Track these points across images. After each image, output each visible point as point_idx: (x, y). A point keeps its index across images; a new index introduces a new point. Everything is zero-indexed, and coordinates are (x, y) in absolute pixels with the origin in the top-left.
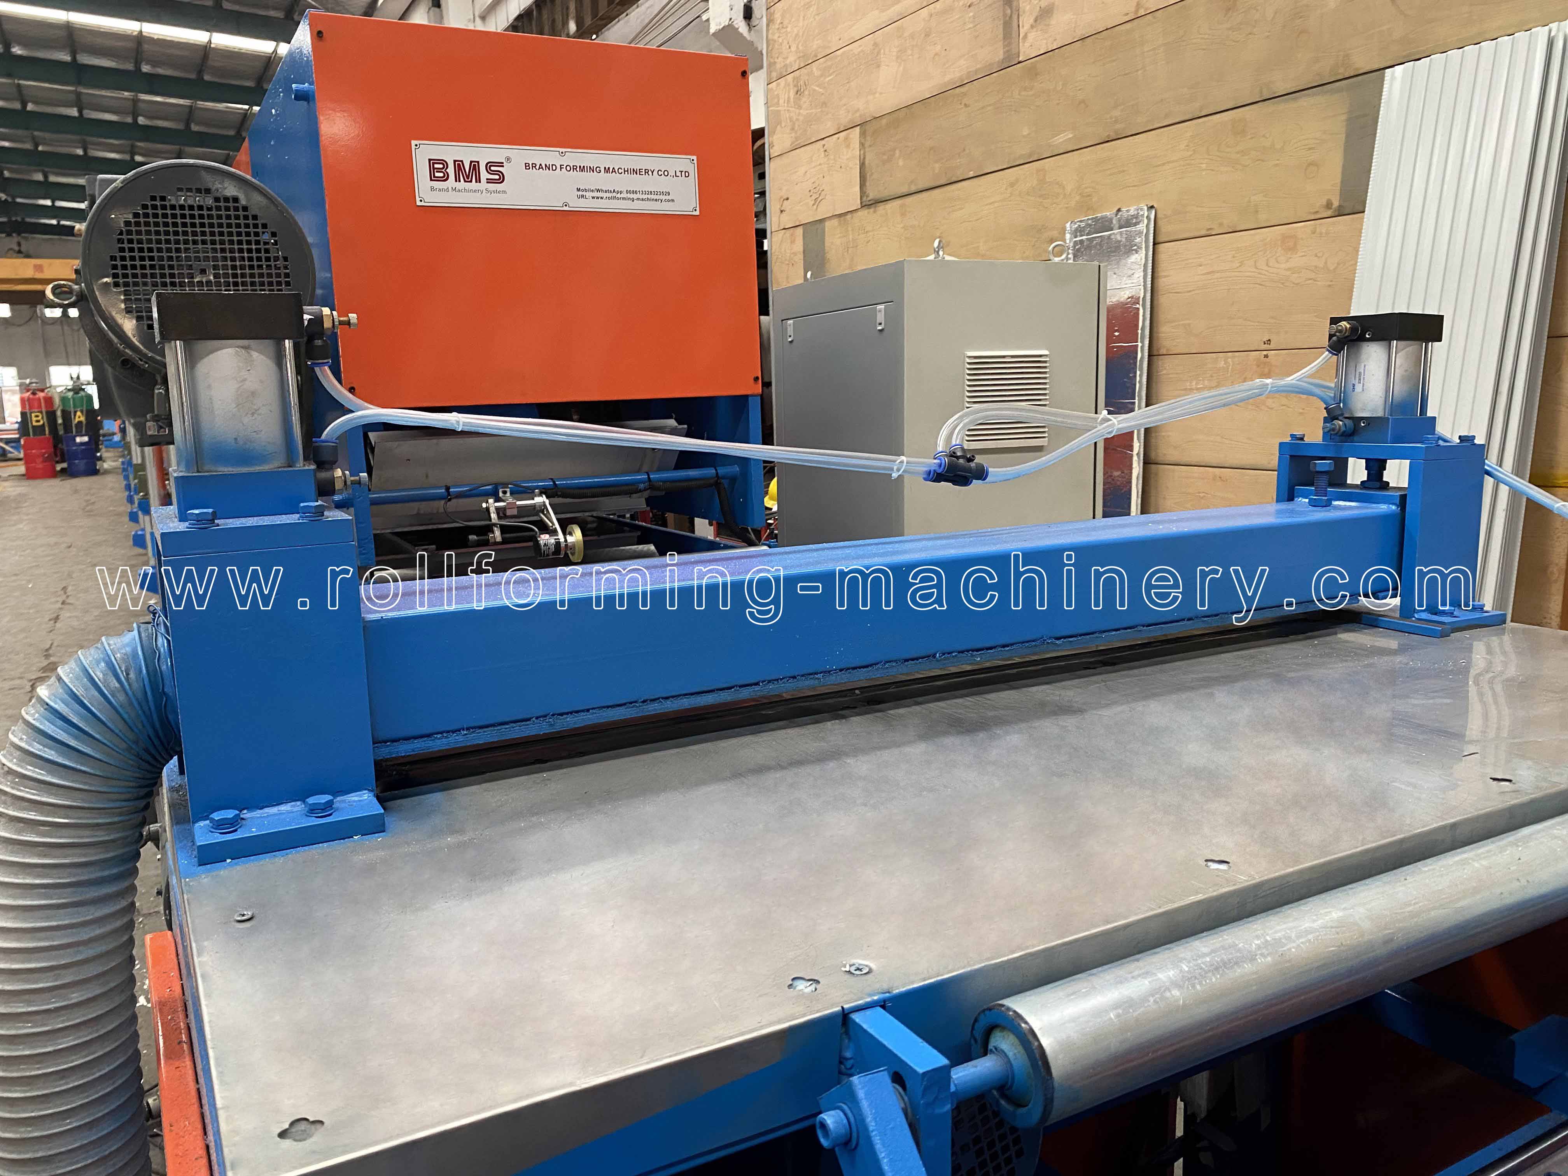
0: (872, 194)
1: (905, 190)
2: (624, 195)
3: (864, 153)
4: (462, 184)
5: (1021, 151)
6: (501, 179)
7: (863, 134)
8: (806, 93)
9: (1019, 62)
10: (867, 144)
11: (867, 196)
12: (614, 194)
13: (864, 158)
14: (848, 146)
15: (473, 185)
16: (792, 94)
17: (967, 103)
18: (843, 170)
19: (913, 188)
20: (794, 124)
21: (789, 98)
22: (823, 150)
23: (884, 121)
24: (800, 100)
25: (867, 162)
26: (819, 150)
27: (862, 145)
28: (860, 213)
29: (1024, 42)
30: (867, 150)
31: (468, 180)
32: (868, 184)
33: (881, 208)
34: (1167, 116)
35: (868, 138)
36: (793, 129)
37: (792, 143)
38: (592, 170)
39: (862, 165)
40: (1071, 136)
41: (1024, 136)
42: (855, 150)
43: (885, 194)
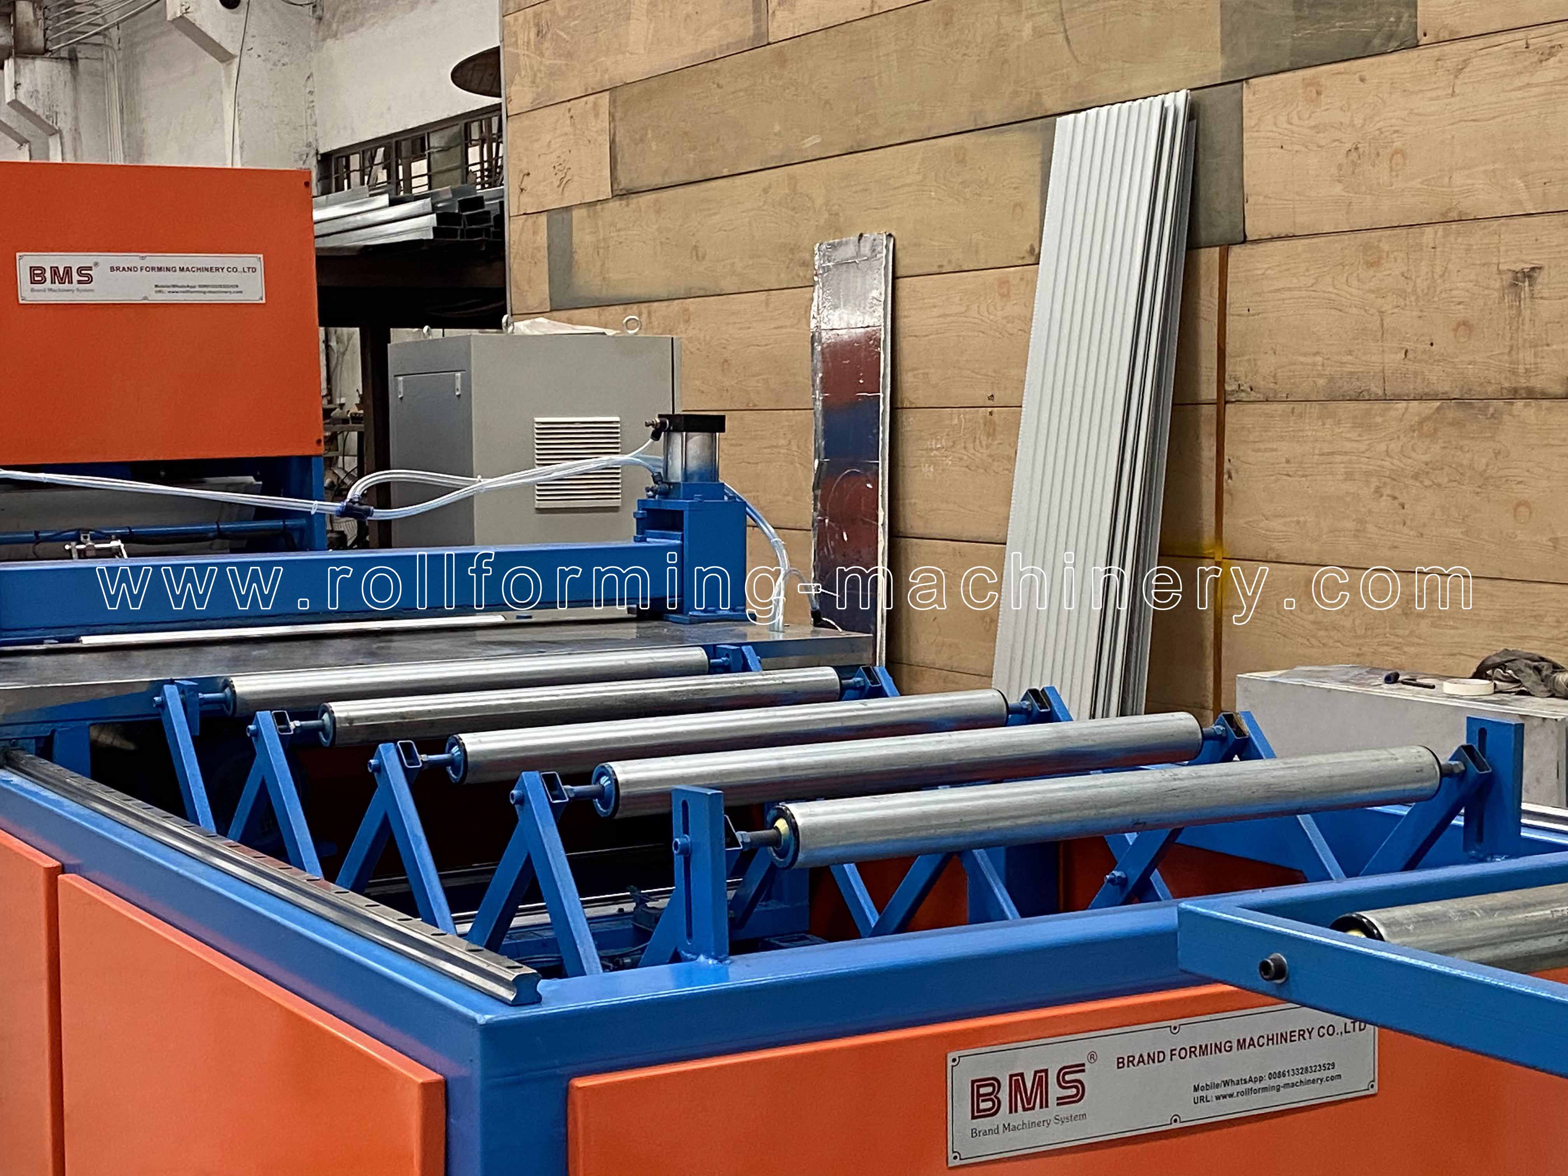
0: (624, 182)
1: (658, 181)
2: (197, 289)
3: (615, 127)
4: (57, 285)
5: (774, 150)
6: (90, 280)
7: (613, 102)
8: (549, 36)
9: (769, 44)
10: (618, 115)
11: (619, 184)
12: (189, 289)
13: (614, 134)
14: (597, 115)
15: (67, 286)
16: (533, 35)
17: (721, 82)
18: (592, 146)
19: (667, 181)
20: (535, 76)
21: (529, 40)
22: (568, 115)
23: (636, 90)
24: (542, 43)
25: (617, 139)
26: (564, 115)
27: (612, 116)
28: (611, 204)
29: (773, 20)
30: (618, 124)
31: (62, 282)
32: (619, 167)
33: (635, 200)
34: (901, 132)
35: (619, 109)
36: (533, 82)
37: (535, 100)
38: (168, 269)
39: (612, 143)
40: (819, 141)
41: (776, 134)
42: (604, 122)
43: (638, 184)
